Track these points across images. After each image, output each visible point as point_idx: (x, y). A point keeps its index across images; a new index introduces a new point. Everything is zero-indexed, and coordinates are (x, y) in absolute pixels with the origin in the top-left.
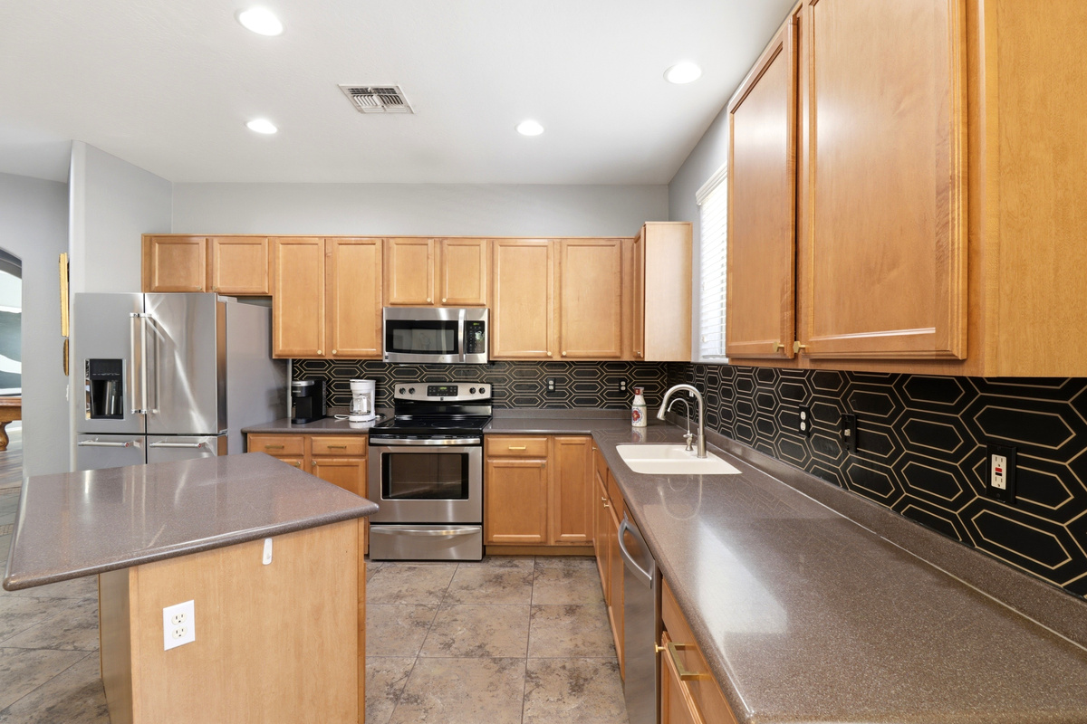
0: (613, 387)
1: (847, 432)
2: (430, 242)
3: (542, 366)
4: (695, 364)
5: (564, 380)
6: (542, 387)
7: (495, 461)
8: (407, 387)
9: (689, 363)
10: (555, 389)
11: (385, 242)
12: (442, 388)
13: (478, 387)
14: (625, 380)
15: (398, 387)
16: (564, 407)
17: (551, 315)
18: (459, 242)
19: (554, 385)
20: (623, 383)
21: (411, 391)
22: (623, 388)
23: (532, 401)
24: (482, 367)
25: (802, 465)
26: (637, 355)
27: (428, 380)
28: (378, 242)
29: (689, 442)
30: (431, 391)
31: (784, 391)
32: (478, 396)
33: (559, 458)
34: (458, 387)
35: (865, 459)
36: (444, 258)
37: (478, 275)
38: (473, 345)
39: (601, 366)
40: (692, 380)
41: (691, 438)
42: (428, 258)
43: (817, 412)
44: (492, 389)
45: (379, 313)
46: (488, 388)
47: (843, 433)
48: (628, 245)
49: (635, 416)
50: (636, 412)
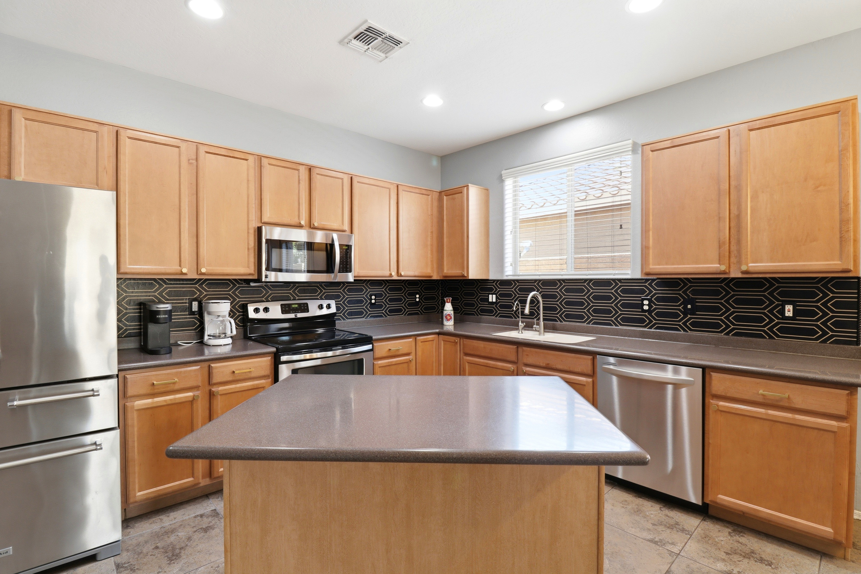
0: (411, 299)
1: (689, 306)
2: (302, 169)
3: (366, 284)
4: (494, 281)
5: (381, 295)
6: (367, 301)
7: (380, 362)
8: (261, 306)
9: (488, 280)
10: (375, 302)
11: (259, 160)
12: (293, 306)
13: (325, 303)
14: (419, 294)
15: (251, 308)
16: (381, 316)
18: (326, 172)
19: (375, 299)
20: (417, 296)
21: (266, 310)
22: (418, 300)
23: (360, 313)
24: (321, 286)
25: (645, 327)
26: (460, 275)
27: (275, 299)
28: (251, 159)
29: (520, 328)
30: (285, 309)
31: (624, 291)
32: (325, 312)
33: (419, 353)
34: (307, 304)
35: (702, 316)
36: (313, 185)
37: (341, 204)
38: (346, 266)
39: (405, 284)
40: (491, 291)
41: (523, 326)
42: (299, 183)
43: (658, 299)
44: (336, 304)
45: (252, 231)
46: (333, 303)
47: (685, 307)
48: (437, 196)
49: (449, 318)
50: (449, 315)
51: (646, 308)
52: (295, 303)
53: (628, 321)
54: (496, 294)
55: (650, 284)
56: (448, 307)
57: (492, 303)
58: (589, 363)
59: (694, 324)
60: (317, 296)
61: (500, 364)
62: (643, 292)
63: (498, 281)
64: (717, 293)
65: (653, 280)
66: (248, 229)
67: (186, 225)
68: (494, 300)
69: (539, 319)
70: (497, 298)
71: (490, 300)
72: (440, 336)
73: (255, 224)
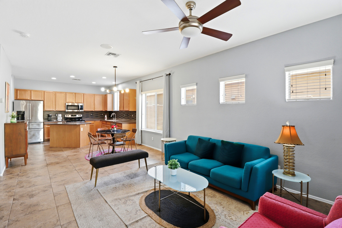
0: (101, 115)
3: (90, 112)
6: (90, 115)
8: (67, 115)
9: (113, 111)
11: (66, 93)
13: (80, 115)
14: (103, 114)
15: (65, 115)
16: (93, 118)
17: (93, 105)
18: (78, 94)
19: (92, 115)
21: (68, 116)
23: (88, 117)
26: (106, 110)
27: (70, 114)
28: (64, 93)
30: (72, 116)
32: (80, 116)
33: (96, 124)
34: (76, 115)
36: (76, 96)
37: (81, 99)
38: (82, 109)
39: (99, 112)
42: (73, 96)
46: (81, 115)
47: (127, 115)
48: (104, 96)
50: (106, 118)
52: (74, 115)
56: (106, 116)
59: (128, 118)
61: (105, 125)
62: (124, 113)
64: (129, 113)
67: (54, 103)
73: (64, 103)
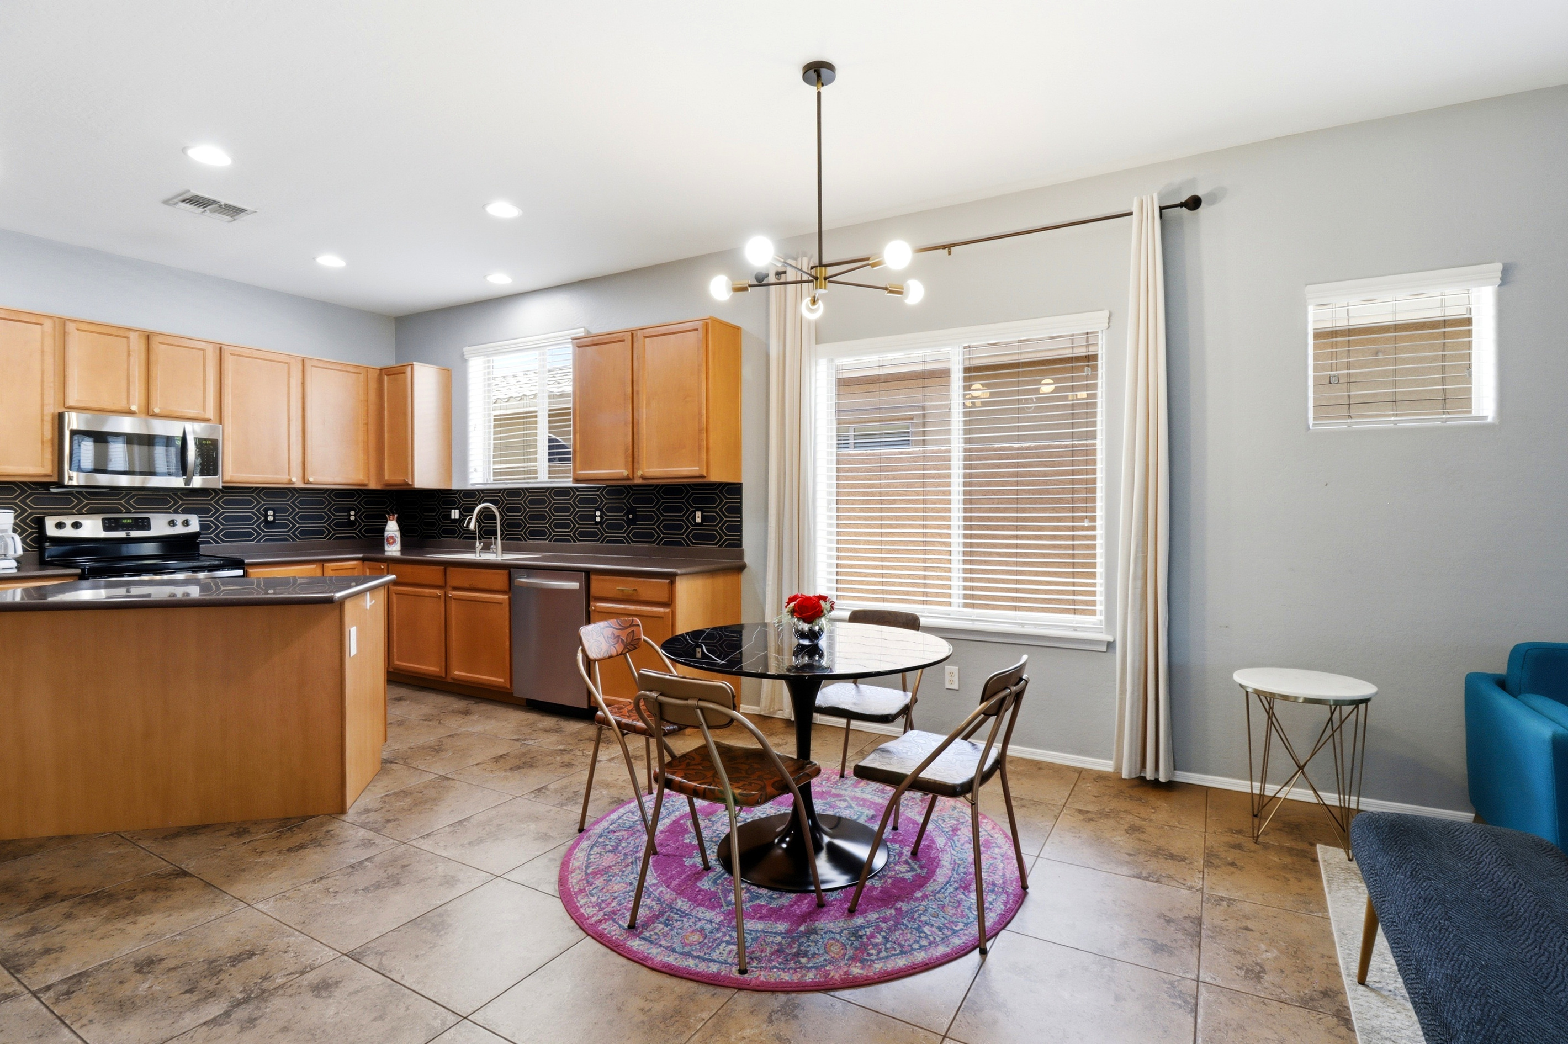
0: (341, 517)
1: (631, 516)
2: (133, 336)
3: (258, 495)
4: (457, 491)
5: (285, 510)
6: (259, 518)
8: (68, 521)
9: (449, 490)
10: (274, 520)
11: (62, 324)
12: (125, 521)
13: (180, 518)
14: (355, 510)
15: (49, 522)
16: (286, 540)
17: (293, 439)
18: (175, 341)
19: (274, 516)
20: (352, 513)
21: (76, 525)
22: (352, 518)
23: (247, 534)
24: (176, 495)
25: (597, 541)
26: (402, 482)
27: (93, 511)
28: (47, 324)
29: (478, 550)
30: (108, 525)
31: (581, 501)
32: (179, 530)
34: (148, 519)
35: (641, 526)
36: (153, 358)
37: (201, 384)
38: (209, 466)
39: (329, 495)
40: (453, 505)
41: (481, 547)
42: (129, 355)
43: (609, 510)
44: (200, 521)
45: (48, 419)
46: (196, 519)
47: (628, 518)
48: (374, 375)
49: (391, 541)
50: (392, 537)
51: (598, 519)
52: (126, 517)
53: (586, 535)
54: (459, 509)
55: (602, 493)
57: (455, 520)
58: (506, 578)
59: (635, 535)
60: (170, 508)
61: (427, 591)
62: (595, 501)
63: (461, 491)
64: (651, 500)
65: (604, 488)
66: (42, 415)
68: (457, 517)
69: (496, 538)
70: (460, 512)
71: (453, 517)
72: (366, 563)
73: (52, 409)
